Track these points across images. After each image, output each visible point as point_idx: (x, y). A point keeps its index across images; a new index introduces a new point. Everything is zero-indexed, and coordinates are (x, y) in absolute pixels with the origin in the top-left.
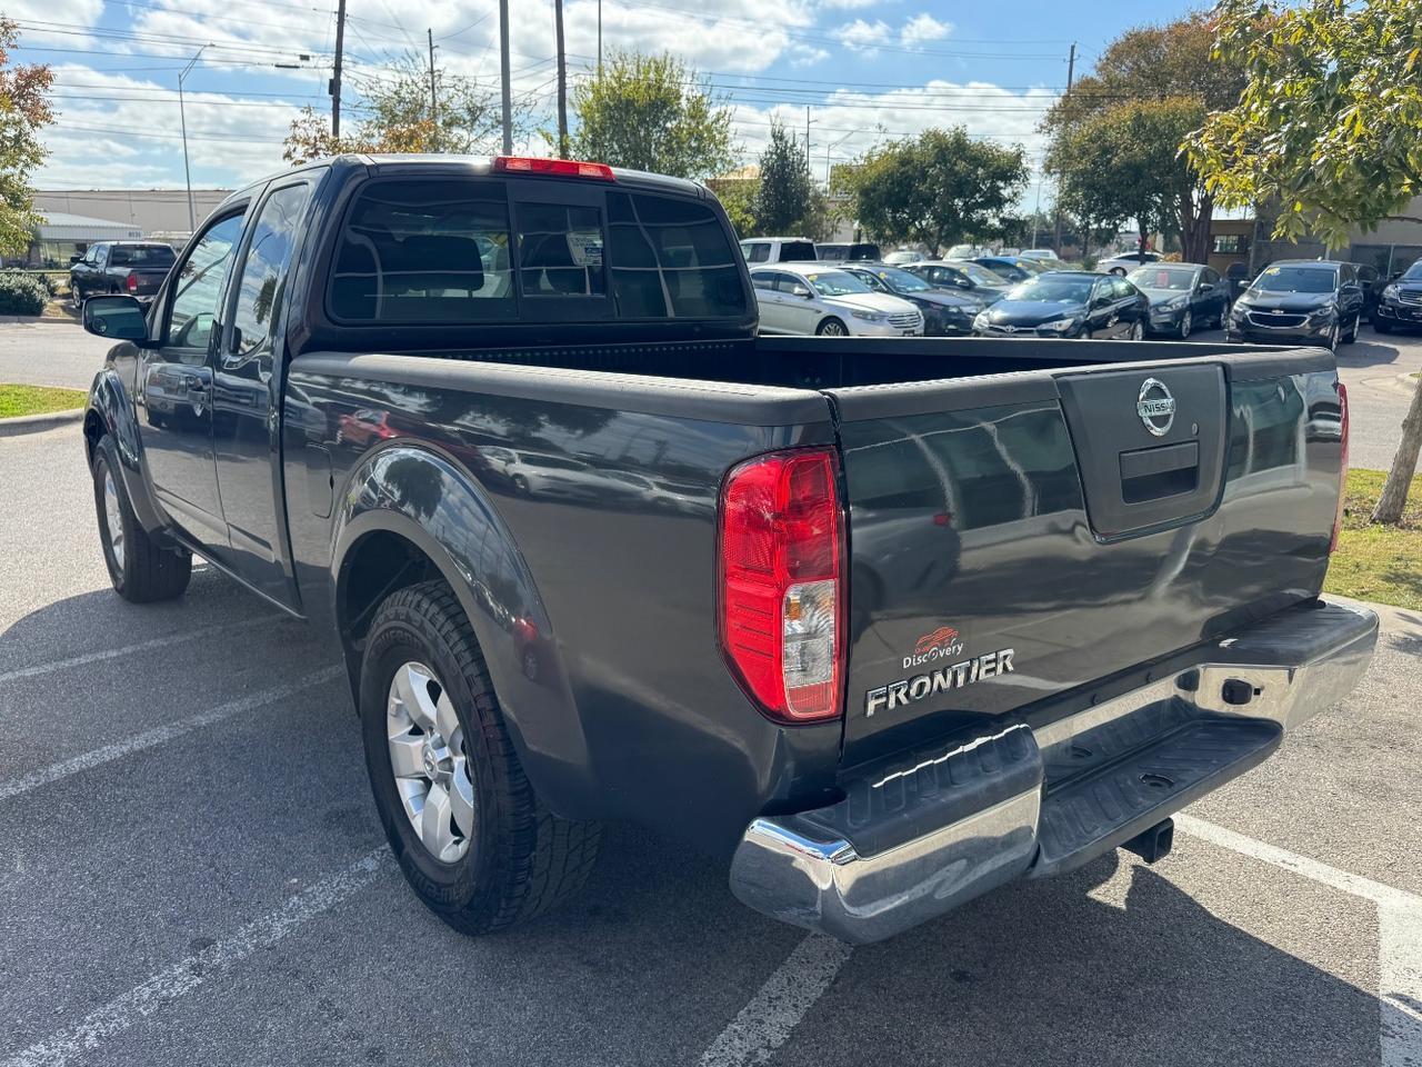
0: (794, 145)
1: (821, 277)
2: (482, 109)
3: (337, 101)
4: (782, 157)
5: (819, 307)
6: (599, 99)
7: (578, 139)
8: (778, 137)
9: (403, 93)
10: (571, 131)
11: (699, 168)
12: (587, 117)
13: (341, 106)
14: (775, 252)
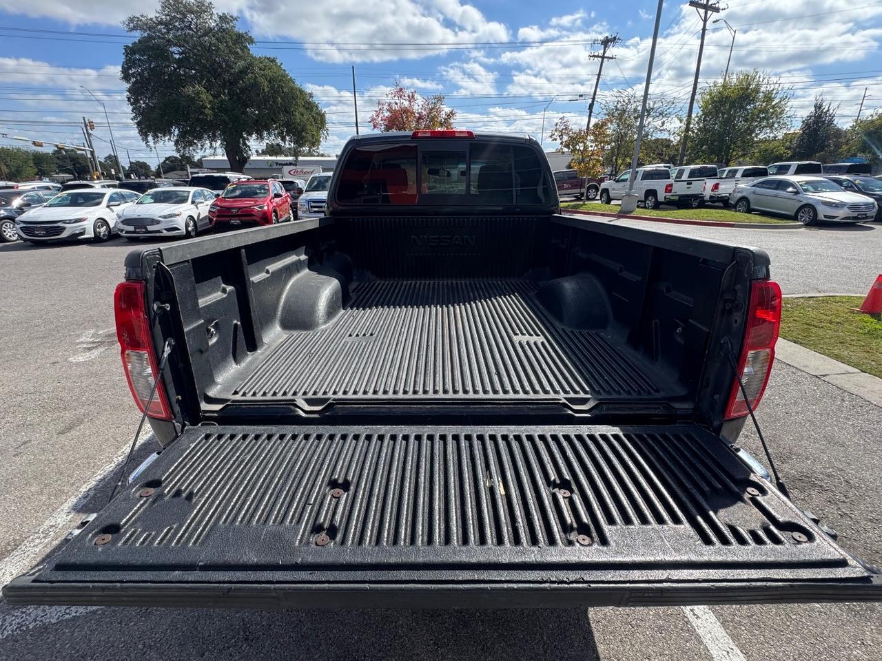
0: (828, 111)
1: (808, 183)
2: (653, 109)
3: (591, 112)
4: (820, 117)
5: (801, 199)
6: (712, 98)
7: (697, 119)
8: (818, 107)
9: (618, 106)
10: (693, 115)
11: (763, 128)
12: (704, 108)
13: (592, 114)
14: (793, 169)
